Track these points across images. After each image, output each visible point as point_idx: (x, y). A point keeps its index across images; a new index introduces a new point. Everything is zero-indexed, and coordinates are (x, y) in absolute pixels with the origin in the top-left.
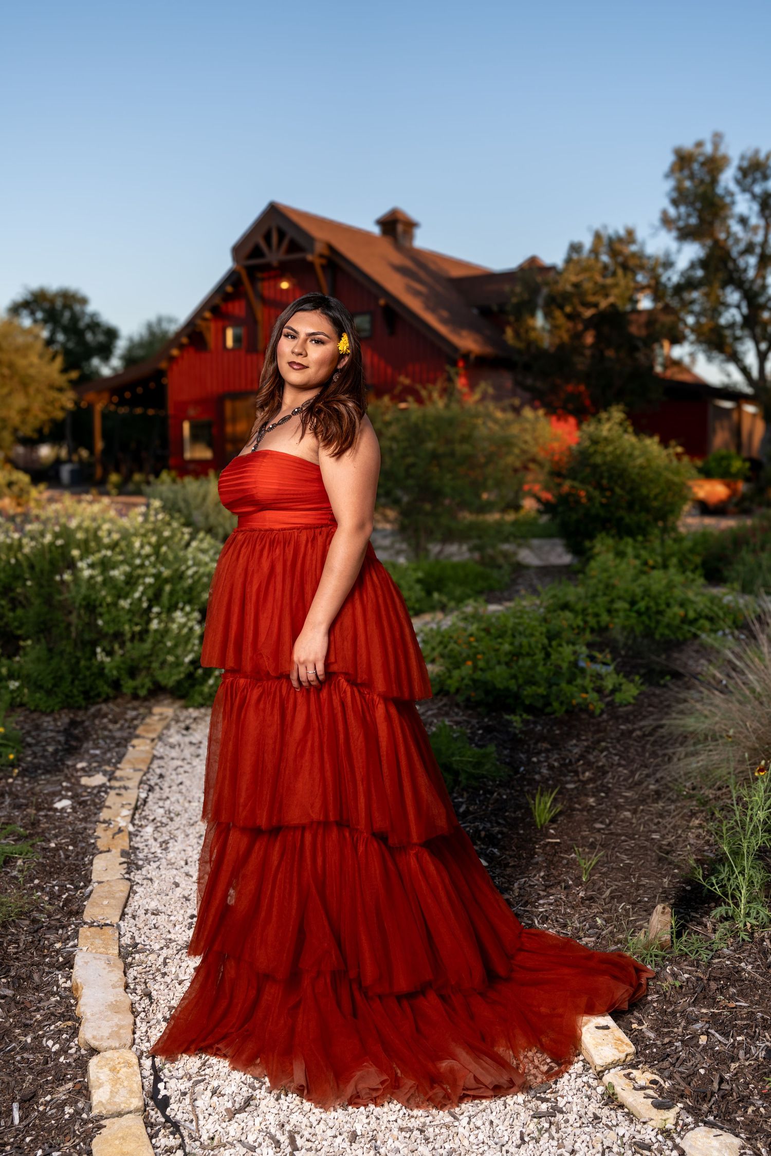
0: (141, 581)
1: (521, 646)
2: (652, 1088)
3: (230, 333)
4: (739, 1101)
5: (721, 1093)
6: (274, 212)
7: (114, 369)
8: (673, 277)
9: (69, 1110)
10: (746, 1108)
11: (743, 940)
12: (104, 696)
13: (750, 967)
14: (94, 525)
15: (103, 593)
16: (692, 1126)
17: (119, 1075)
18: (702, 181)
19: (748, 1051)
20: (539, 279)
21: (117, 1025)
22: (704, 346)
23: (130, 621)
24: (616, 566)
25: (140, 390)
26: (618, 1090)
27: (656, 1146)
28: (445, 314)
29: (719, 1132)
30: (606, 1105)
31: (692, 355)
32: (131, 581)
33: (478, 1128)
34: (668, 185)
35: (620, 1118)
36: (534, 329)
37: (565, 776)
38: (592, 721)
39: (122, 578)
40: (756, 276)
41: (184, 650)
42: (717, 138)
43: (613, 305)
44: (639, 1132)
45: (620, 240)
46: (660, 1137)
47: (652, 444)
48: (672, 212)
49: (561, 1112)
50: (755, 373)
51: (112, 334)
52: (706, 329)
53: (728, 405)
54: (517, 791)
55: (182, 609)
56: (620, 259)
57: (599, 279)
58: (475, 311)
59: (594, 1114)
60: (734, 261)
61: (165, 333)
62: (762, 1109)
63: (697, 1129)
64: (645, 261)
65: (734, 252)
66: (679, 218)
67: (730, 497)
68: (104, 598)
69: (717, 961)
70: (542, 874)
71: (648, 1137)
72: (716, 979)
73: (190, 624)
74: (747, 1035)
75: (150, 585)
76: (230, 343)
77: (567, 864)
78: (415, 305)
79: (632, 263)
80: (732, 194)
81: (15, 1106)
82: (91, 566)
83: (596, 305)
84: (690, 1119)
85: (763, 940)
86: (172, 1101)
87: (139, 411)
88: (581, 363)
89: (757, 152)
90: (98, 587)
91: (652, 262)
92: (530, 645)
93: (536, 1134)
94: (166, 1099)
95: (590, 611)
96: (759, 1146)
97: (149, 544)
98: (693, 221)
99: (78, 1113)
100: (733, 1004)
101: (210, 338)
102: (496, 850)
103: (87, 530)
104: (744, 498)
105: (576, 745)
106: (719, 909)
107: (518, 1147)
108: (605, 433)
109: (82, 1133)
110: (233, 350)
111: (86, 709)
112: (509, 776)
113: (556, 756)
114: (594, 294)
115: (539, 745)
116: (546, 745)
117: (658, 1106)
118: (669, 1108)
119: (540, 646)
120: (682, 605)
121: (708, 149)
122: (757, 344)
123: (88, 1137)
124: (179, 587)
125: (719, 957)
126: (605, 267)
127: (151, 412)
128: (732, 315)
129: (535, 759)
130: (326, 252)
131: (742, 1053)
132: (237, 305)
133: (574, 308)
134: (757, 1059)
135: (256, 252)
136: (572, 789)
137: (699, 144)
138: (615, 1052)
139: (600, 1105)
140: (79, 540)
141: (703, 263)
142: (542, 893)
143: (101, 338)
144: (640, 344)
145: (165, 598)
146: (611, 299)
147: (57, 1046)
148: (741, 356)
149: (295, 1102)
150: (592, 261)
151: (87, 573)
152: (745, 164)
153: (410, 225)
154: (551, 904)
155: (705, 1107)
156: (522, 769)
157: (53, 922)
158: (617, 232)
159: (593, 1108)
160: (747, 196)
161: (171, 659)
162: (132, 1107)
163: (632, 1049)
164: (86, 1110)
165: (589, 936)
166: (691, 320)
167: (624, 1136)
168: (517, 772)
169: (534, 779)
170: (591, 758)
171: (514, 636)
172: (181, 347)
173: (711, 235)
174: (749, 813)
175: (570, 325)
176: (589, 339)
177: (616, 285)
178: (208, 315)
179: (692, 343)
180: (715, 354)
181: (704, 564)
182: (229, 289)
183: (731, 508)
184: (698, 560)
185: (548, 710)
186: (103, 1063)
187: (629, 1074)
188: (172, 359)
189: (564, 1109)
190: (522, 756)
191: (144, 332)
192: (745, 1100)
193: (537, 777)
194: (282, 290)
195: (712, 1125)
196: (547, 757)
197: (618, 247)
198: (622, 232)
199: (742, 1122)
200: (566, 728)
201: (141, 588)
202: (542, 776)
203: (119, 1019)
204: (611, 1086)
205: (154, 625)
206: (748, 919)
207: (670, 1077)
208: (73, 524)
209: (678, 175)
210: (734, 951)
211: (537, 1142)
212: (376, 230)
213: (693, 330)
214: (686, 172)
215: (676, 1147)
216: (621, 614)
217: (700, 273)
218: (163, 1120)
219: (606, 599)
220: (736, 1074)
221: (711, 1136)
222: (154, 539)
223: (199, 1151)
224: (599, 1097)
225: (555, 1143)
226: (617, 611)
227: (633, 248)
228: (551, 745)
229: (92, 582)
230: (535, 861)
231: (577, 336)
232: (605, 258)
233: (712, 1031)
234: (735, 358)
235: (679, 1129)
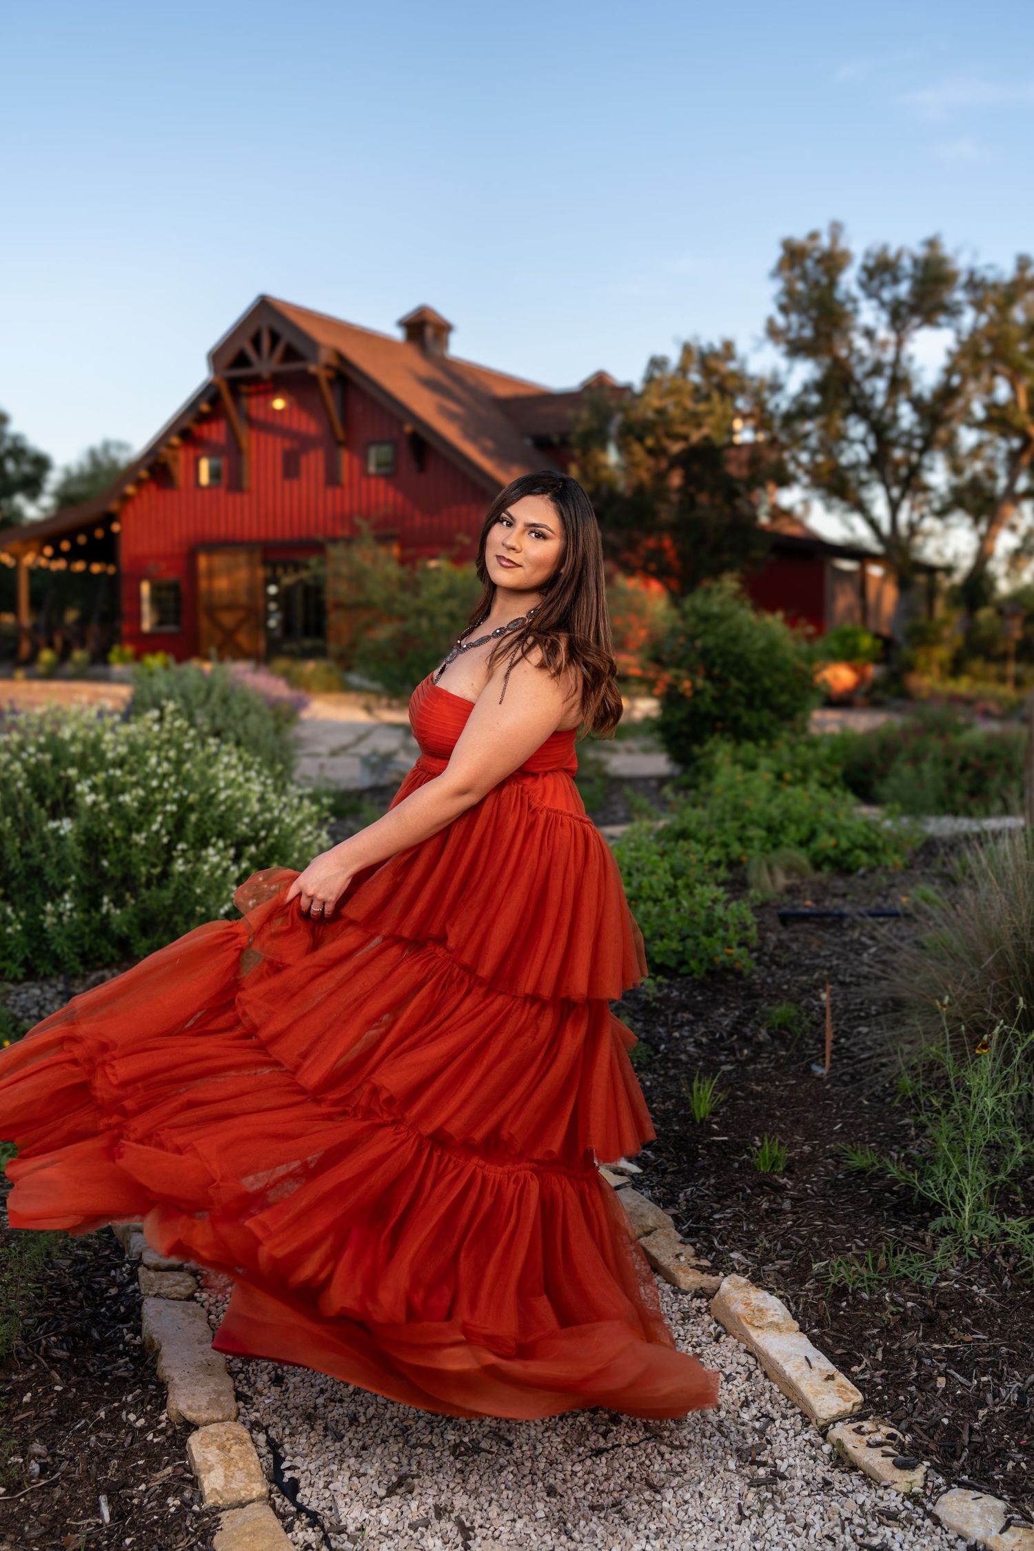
0: (159, 808)
1: (640, 887)
2: (891, 1445)
3: (204, 466)
4: (995, 1456)
5: (973, 1446)
6: (264, 307)
7: (44, 510)
8: (782, 403)
9: (173, 1502)
10: (1005, 1464)
11: (970, 1257)
12: (108, 959)
13: (984, 1290)
14: (92, 735)
15: (111, 825)
16: (944, 1488)
17: (231, 1455)
18: (817, 284)
19: (996, 1395)
20: (613, 403)
21: (215, 1391)
22: (821, 492)
23: (144, 860)
24: (746, 782)
25: (82, 540)
26: (849, 1446)
27: (904, 1514)
28: (489, 444)
29: (978, 1494)
30: (835, 1467)
31: (806, 503)
32: (147, 808)
33: (686, 1502)
34: (775, 287)
35: (856, 1482)
36: (605, 466)
37: (718, 1055)
38: (741, 983)
39: (136, 804)
40: (887, 404)
41: (218, 899)
42: (836, 229)
43: (706, 438)
44: (882, 1498)
45: (715, 355)
46: (908, 1504)
47: (775, 622)
48: (780, 320)
49: (783, 1478)
50: (885, 527)
51: (42, 463)
52: (824, 470)
53: (847, 565)
54: (660, 1075)
55: (214, 845)
56: (715, 379)
57: (689, 404)
58: (528, 442)
59: (824, 1479)
60: (858, 384)
61: (114, 463)
62: (1023, 1465)
63: (951, 1491)
64: (747, 383)
65: (859, 371)
66: (789, 328)
67: (858, 685)
68: (112, 832)
69: (944, 1284)
70: (713, 1181)
71: (893, 1504)
72: (945, 1307)
73: (225, 864)
74: (994, 1374)
75: (173, 814)
76: (204, 478)
77: (740, 1167)
78: (450, 431)
79: (730, 384)
80: (854, 300)
81: (103, 1499)
82: (94, 788)
83: (685, 438)
84: (941, 1480)
85: (993, 1256)
86: (302, 1484)
87: (79, 566)
88: (666, 513)
89: (885, 248)
90: (103, 817)
91: (756, 384)
92: (651, 887)
93: (757, 1507)
94: (295, 1483)
95: (717, 839)
96: (1027, 1508)
97: (168, 759)
98: (808, 333)
99: (186, 1504)
100: (968, 1338)
101: (179, 472)
102: (649, 1153)
103: (84, 742)
104: (875, 686)
105: (724, 1015)
106: (938, 1220)
107: (739, 1523)
108: (716, 609)
109: (196, 1530)
110: (209, 487)
111: (85, 977)
112: (650, 1056)
113: (703, 1030)
114: (684, 423)
115: (679, 1015)
116: (687, 1016)
117: (901, 1466)
118: (912, 1467)
119: (663, 887)
120: (832, 831)
121: (825, 242)
122: (888, 489)
123: (206, 1534)
124: (206, 816)
125: (946, 1280)
126: (697, 389)
127: (96, 568)
128: (856, 452)
129: (676, 1034)
130: (334, 361)
131: (989, 1396)
132: (214, 427)
133: (658, 441)
134: (1008, 1404)
135: (241, 360)
136: (730, 1072)
137: (814, 236)
138: (841, 1402)
139: (828, 1467)
140: (74, 755)
141: (820, 387)
142: (716, 1206)
143: (27, 468)
144: (741, 488)
145: (189, 831)
146: (706, 431)
147: (142, 1422)
148: (867, 506)
149: (457, 1480)
150: (679, 382)
151: (90, 799)
152: (871, 263)
153: (443, 329)
154: (728, 1220)
155: (956, 1465)
156: (663, 1047)
157: (101, 1261)
158: (711, 345)
159: (821, 1471)
160: (874, 303)
161: (200, 910)
162: (255, 1495)
163: (859, 1398)
164: (196, 1499)
165: (783, 1258)
166: (804, 457)
167: (863, 1504)
168: (657, 1052)
169: (680, 1060)
170: (747, 1031)
171: (630, 874)
172: (139, 483)
173: (830, 351)
174: (973, 1100)
175: (650, 462)
176: (676, 479)
177: (710, 413)
178: (175, 441)
179: (806, 487)
180: (835, 501)
181: (846, 776)
182: (205, 407)
183: (859, 699)
184: (838, 771)
185: (684, 970)
186: (208, 1440)
187: (860, 1427)
188: (126, 499)
189: (787, 1474)
190: (660, 1030)
191: (86, 461)
192: (1001, 1454)
193: (683, 1057)
194: (275, 411)
195: (968, 1486)
196: (692, 1032)
197: (713, 363)
198: (718, 345)
199: (1002, 1480)
200: (709, 993)
201: (160, 818)
202: (690, 1056)
203: (216, 1384)
204: (840, 1443)
205: (179, 866)
206: (975, 1232)
207: (910, 1430)
208: (66, 733)
209: (786, 274)
210: (962, 1271)
211: (760, 1516)
212: (398, 334)
213: (807, 472)
214: (797, 271)
215: (929, 1514)
216: (757, 844)
217: (815, 399)
218: (293, 1509)
219: (736, 824)
220: (985, 1423)
221: (970, 1499)
222: (172, 754)
223: (348, 1545)
224: (827, 1459)
225: (783, 1517)
226: (751, 839)
227: (732, 366)
228: (694, 1015)
229: (96, 810)
230: (699, 1165)
231: (661, 476)
232: (695, 377)
233: (952, 1372)
234: (860, 507)
235: (928, 1493)
